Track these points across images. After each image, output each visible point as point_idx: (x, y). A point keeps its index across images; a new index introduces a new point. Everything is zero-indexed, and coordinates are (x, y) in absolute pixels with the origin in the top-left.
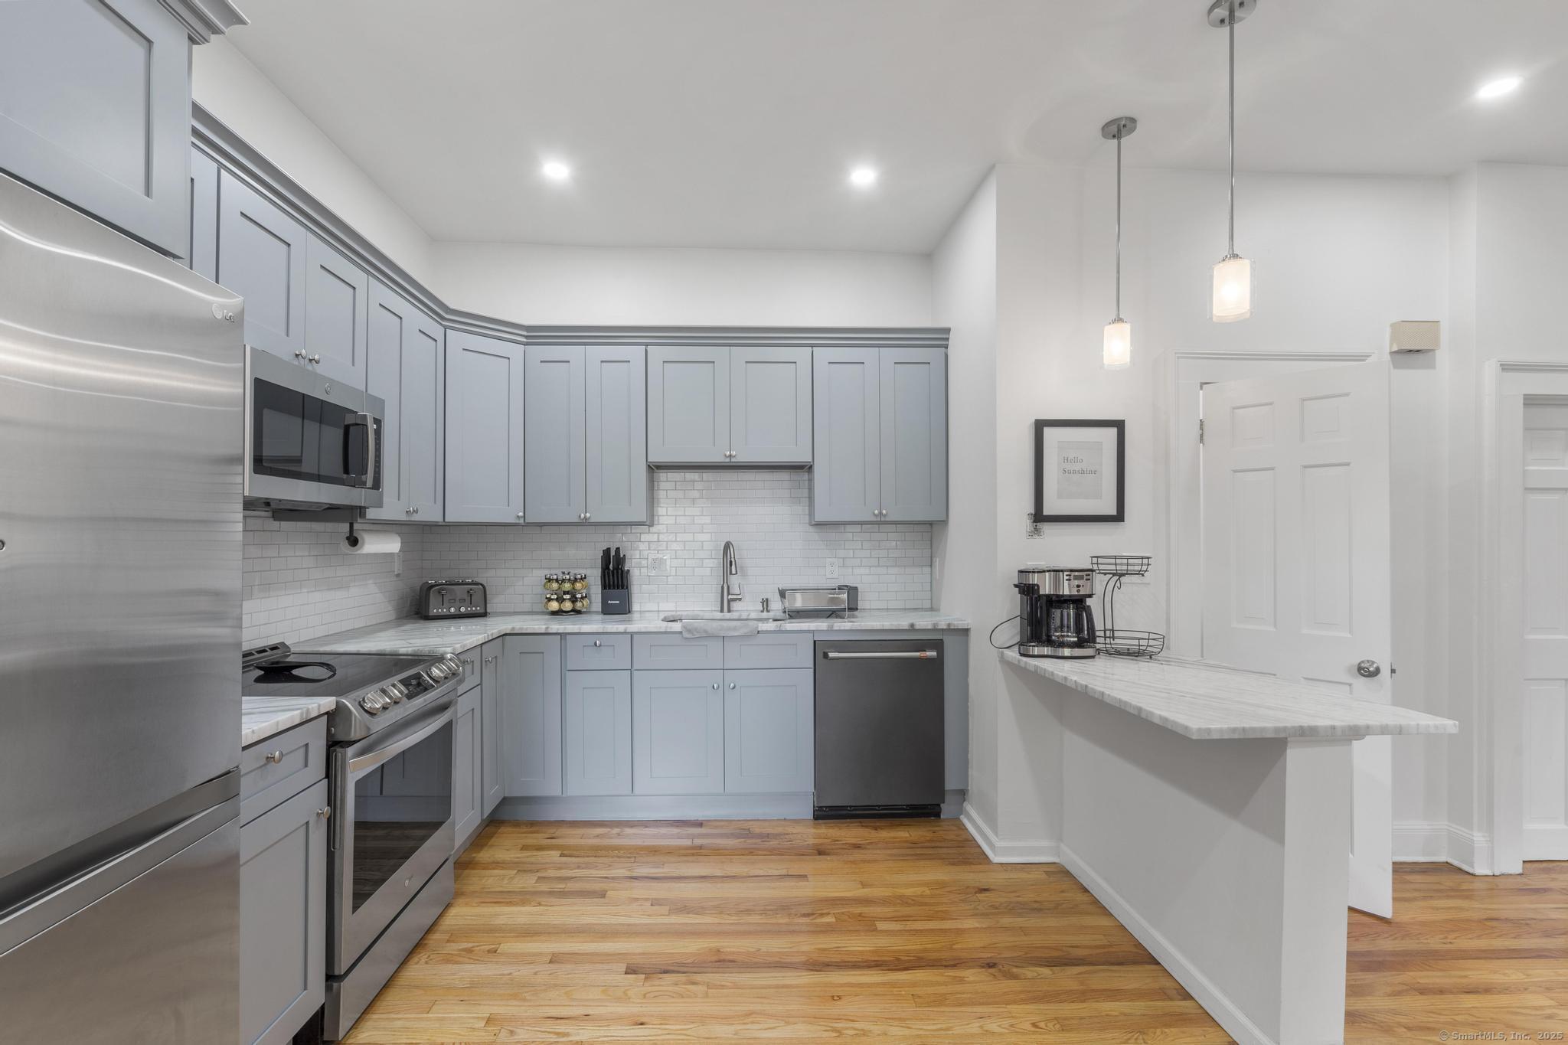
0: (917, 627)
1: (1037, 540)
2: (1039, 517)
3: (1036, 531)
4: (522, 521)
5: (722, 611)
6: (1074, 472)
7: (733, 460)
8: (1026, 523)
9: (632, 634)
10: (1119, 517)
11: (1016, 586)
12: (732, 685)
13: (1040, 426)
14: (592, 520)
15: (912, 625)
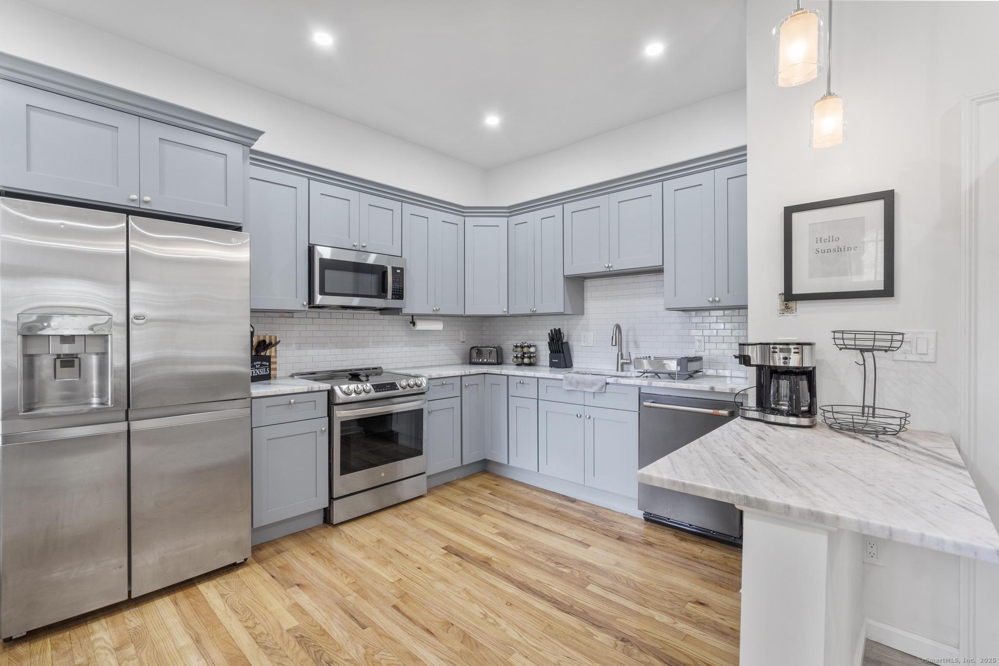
0: (716, 390)
1: (788, 317)
2: (789, 297)
3: (787, 309)
4: (506, 314)
5: (617, 371)
6: (829, 251)
7: (611, 269)
8: (777, 302)
9: (538, 378)
10: (888, 291)
11: (736, 357)
12: (588, 416)
13: (789, 212)
14: (537, 312)
15: (712, 388)
